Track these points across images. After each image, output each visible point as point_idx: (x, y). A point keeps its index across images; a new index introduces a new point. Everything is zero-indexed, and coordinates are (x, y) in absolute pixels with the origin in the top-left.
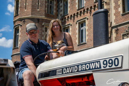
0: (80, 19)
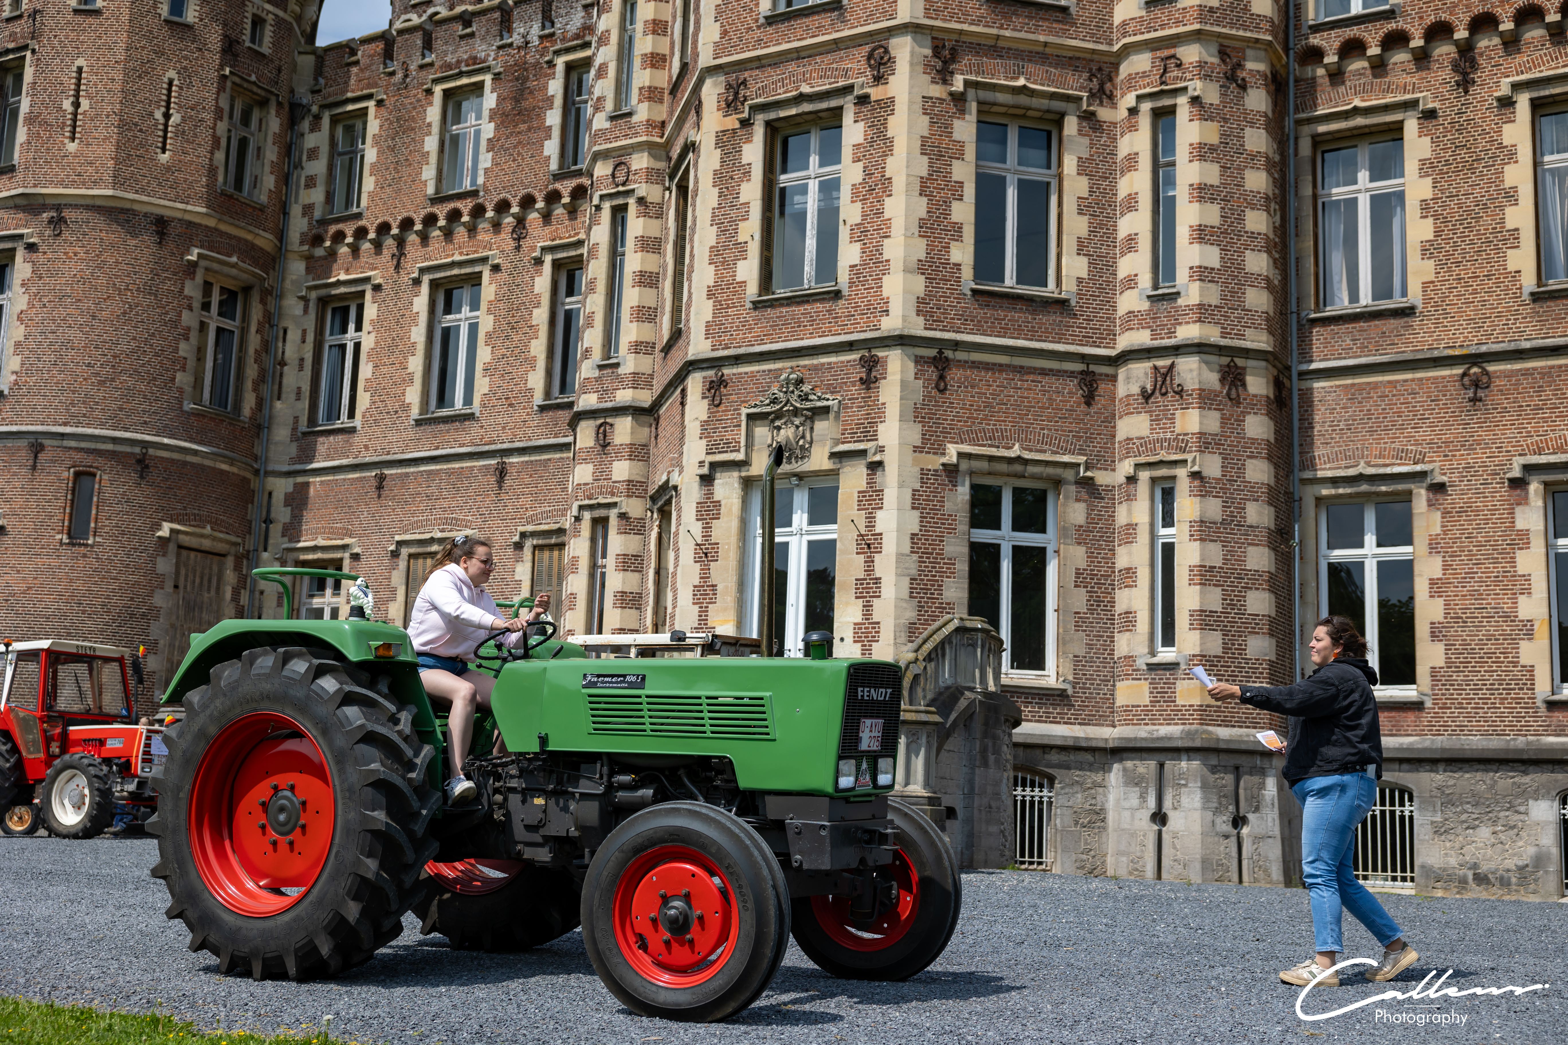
0: (449, 260)
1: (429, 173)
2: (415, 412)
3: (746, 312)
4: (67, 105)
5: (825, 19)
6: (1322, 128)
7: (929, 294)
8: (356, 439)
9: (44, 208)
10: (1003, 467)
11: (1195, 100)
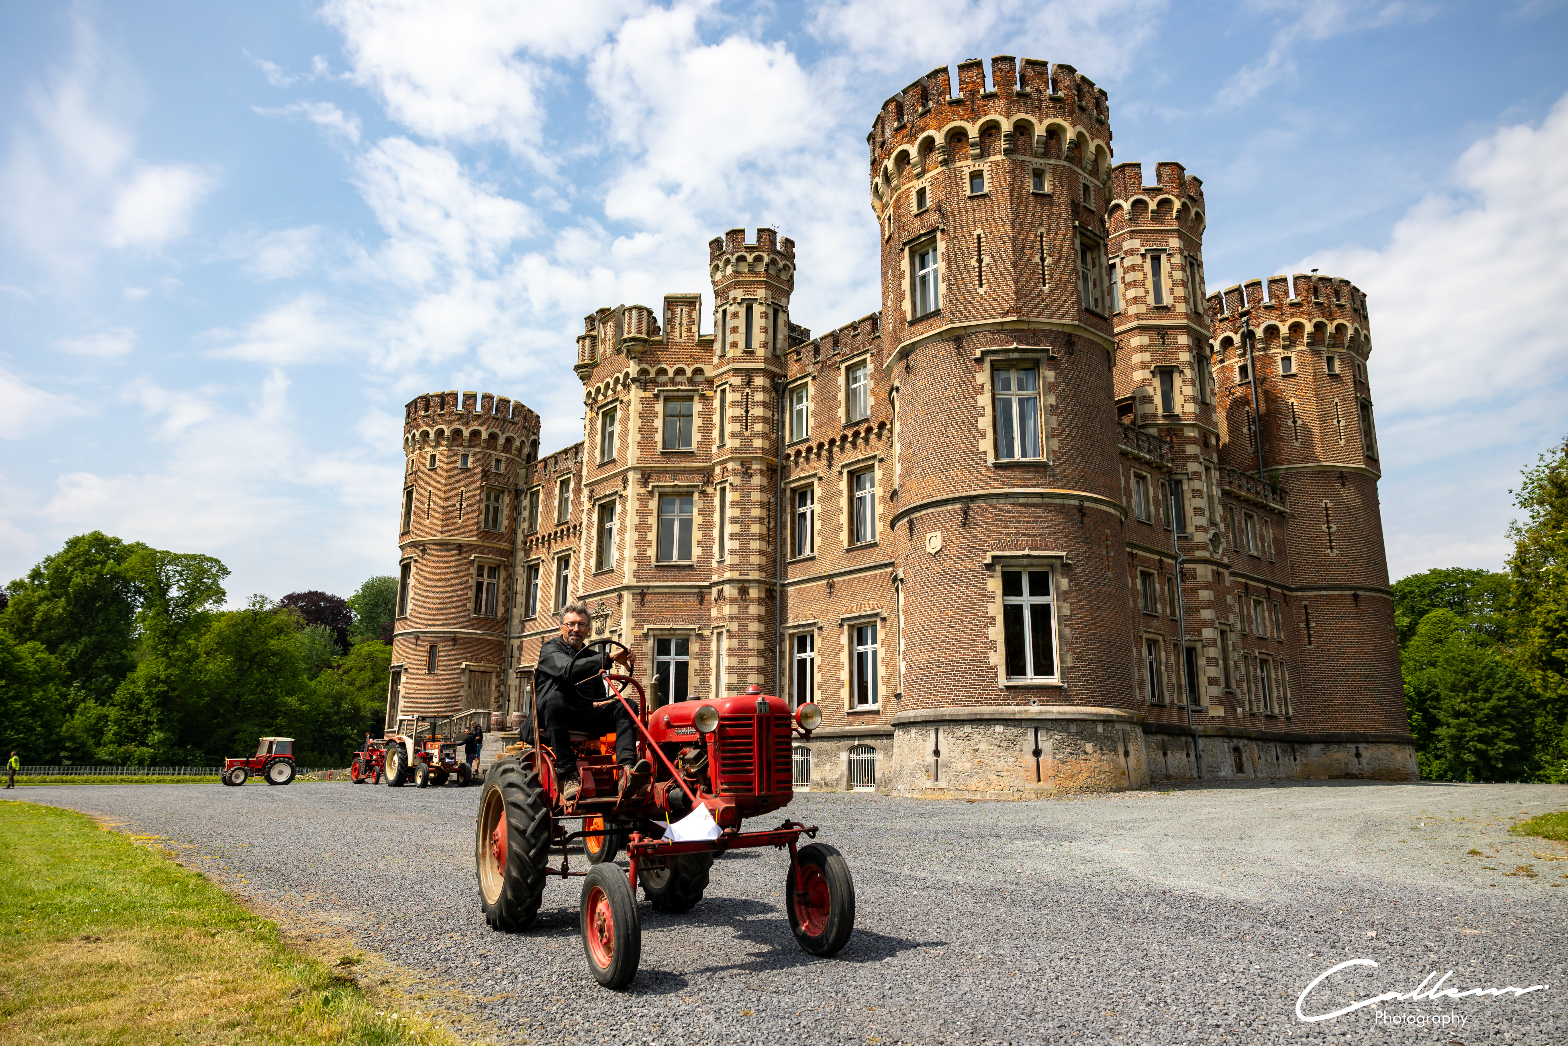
0: (562, 549)
1: (556, 515)
2: (552, 611)
3: (591, 578)
4: (426, 506)
5: (610, 466)
6: (792, 485)
7: (638, 569)
8: (537, 622)
9: (420, 545)
10: (666, 632)
11: (731, 484)
